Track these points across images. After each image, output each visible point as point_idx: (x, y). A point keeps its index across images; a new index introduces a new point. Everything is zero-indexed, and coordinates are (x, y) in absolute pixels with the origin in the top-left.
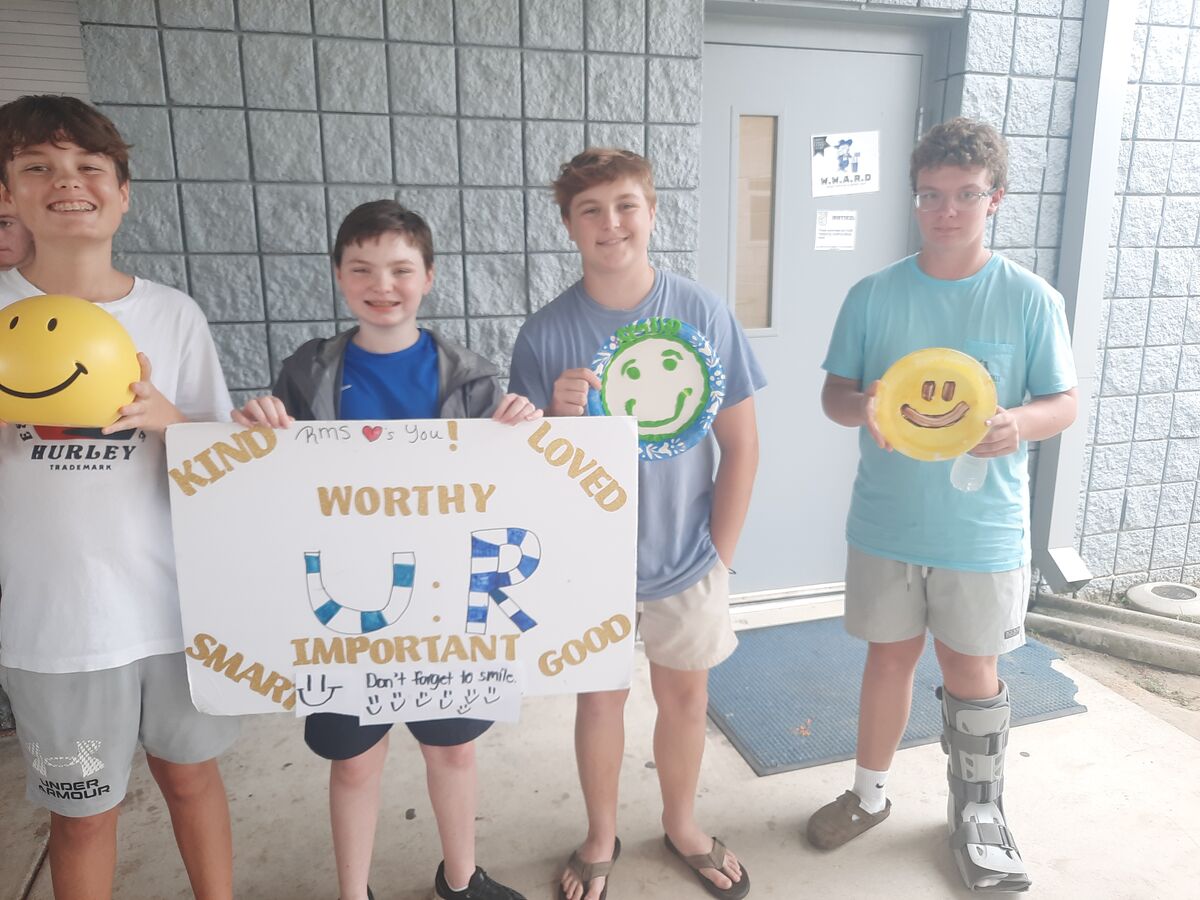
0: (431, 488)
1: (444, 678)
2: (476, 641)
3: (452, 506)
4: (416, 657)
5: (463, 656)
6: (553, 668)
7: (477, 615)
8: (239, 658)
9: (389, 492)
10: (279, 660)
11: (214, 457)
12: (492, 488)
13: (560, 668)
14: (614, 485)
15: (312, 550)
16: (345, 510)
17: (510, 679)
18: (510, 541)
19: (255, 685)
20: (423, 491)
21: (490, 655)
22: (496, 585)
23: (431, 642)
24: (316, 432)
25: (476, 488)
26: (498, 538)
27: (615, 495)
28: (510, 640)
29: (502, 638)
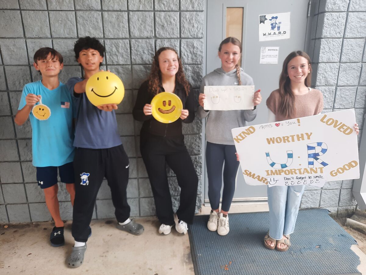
0: (295, 135)
1: (304, 178)
2: (311, 169)
3: (301, 139)
4: (296, 173)
5: (308, 173)
6: (334, 175)
7: (311, 163)
8: (254, 175)
9: (284, 138)
10: (263, 175)
11: (242, 134)
12: (311, 133)
13: (337, 174)
14: (348, 128)
15: (267, 152)
16: (273, 143)
17: (322, 178)
18: (318, 145)
19: (259, 179)
20: (293, 137)
21: (316, 172)
22: (315, 156)
23: (300, 170)
24: (264, 126)
25: (307, 134)
26: (315, 145)
27: (349, 131)
28: (321, 169)
29: (319, 168)
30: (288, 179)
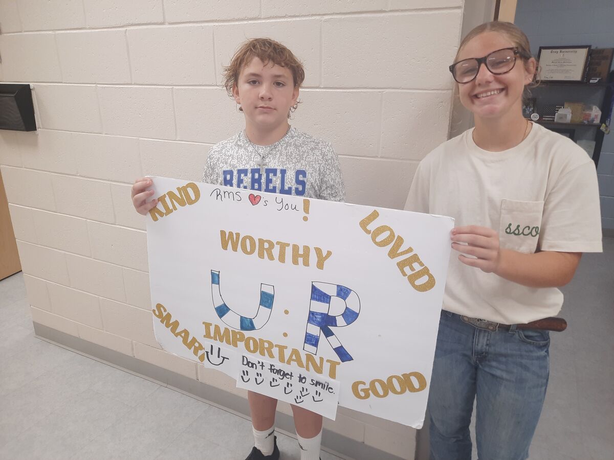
0: (288, 245)
1: (288, 374)
2: (310, 358)
3: (300, 260)
4: (271, 356)
5: (300, 364)
6: (362, 394)
7: (311, 340)
8: (177, 323)
9: (261, 241)
10: (198, 332)
11: (167, 200)
12: (329, 253)
13: (367, 396)
14: (425, 271)
15: (216, 269)
16: (235, 249)
17: (330, 390)
18: (339, 295)
19: (185, 342)
20: (283, 246)
21: (319, 370)
22: (326, 323)
23: (282, 348)
24: (222, 193)
25: (318, 251)
26: (331, 291)
27: (424, 279)
28: (333, 365)
29: (328, 361)
30: (250, 365)
